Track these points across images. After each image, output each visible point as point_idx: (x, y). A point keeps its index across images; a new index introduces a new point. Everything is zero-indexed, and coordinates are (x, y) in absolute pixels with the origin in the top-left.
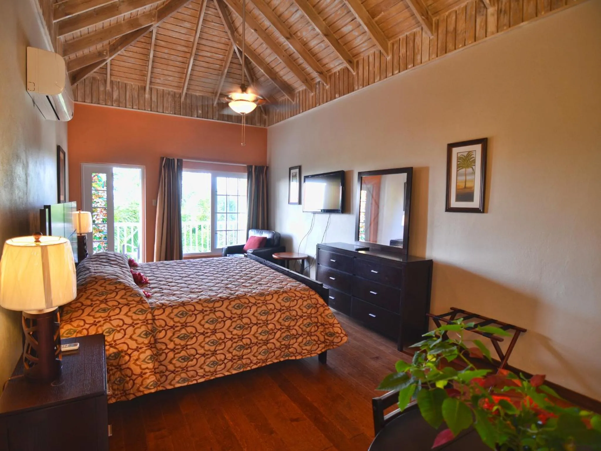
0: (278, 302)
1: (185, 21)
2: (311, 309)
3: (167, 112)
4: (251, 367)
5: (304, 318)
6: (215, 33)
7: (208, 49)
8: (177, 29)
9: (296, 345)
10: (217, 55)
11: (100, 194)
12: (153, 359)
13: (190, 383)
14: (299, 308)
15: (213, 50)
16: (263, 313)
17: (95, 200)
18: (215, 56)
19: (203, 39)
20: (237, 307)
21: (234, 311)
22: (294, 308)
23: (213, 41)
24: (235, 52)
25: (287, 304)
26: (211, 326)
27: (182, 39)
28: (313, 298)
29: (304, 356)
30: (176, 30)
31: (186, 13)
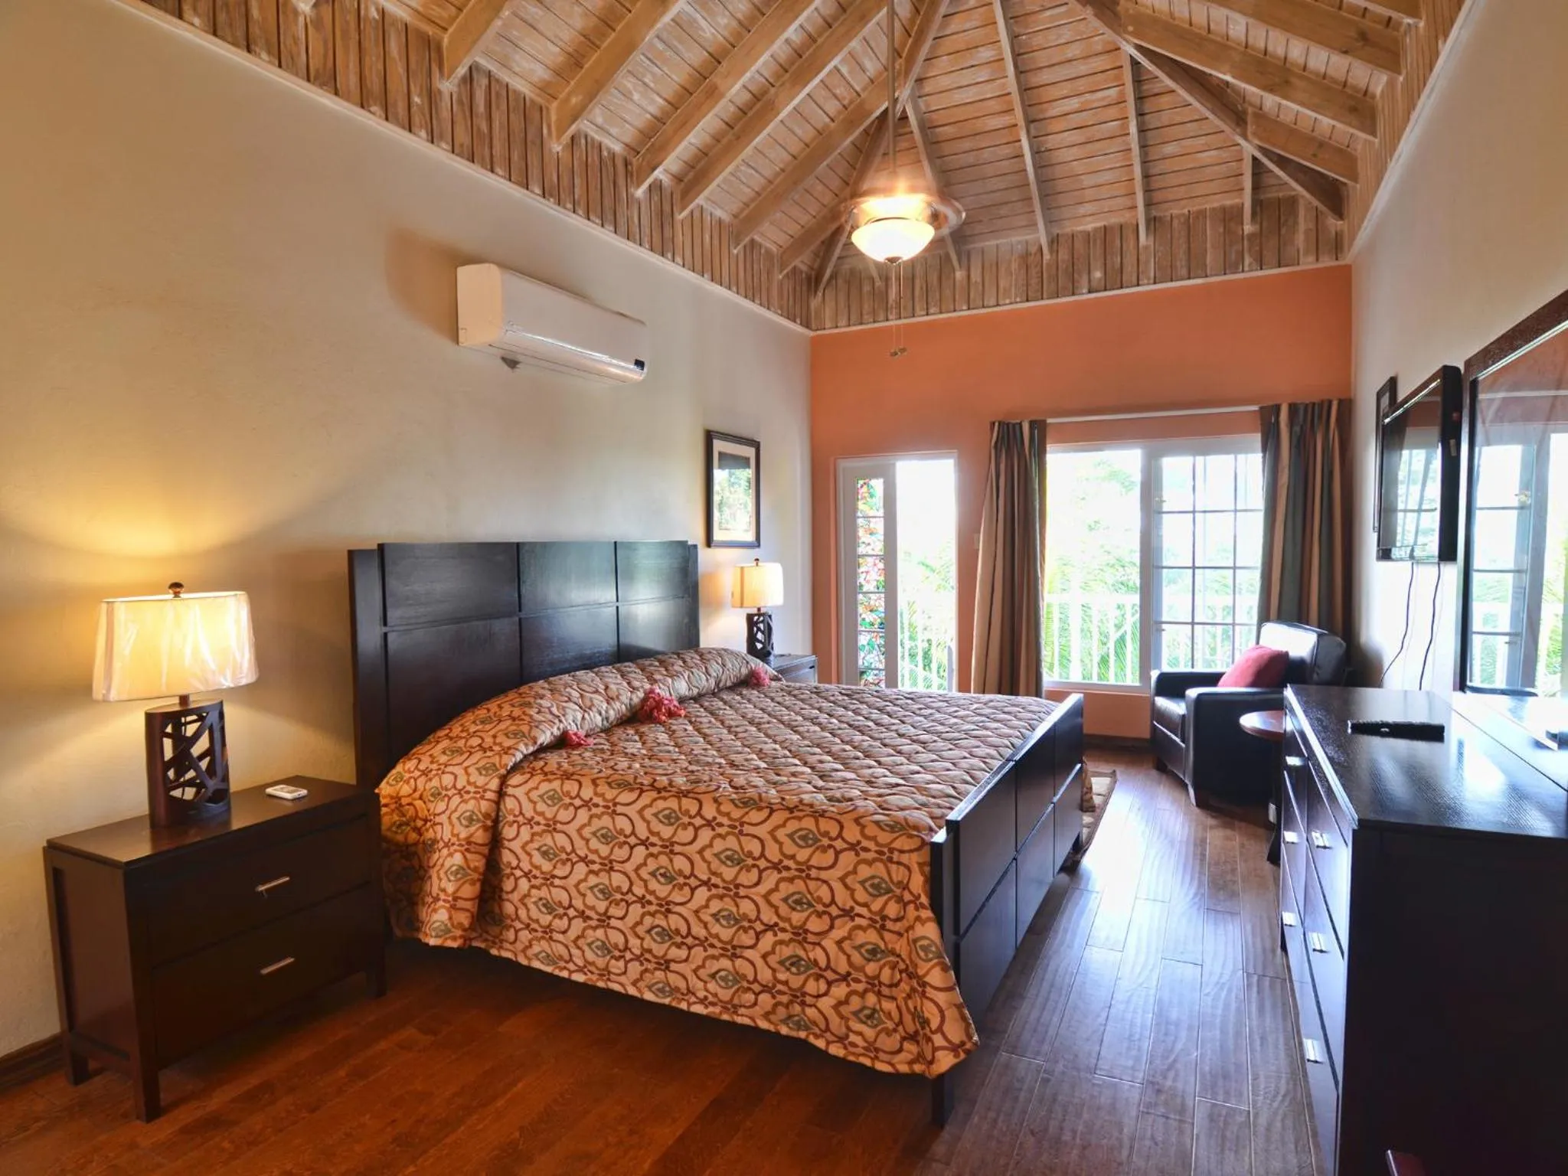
0: (776, 840)
1: (977, 47)
2: (885, 897)
3: (1007, 301)
4: (689, 1004)
5: (858, 921)
6: (1067, 35)
7: (1065, 89)
8: (967, 77)
9: (825, 1003)
10: (1100, 95)
11: (872, 526)
12: (459, 876)
13: (557, 972)
14: (842, 879)
15: (1081, 85)
16: (728, 858)
17: (863, 540)
18: (1094, 101)
19: (1041, 68)
20: (666, 817)
21: (656, 826)
22: (824, 875)
23: (1070, 61)
24: (1135, 63)
25: (803, 855)
26: (604, 846)
27: (988, 96)
28: (899, 863)
29: (853, 1054)
30: (966, 83)
31: (968, 26)
